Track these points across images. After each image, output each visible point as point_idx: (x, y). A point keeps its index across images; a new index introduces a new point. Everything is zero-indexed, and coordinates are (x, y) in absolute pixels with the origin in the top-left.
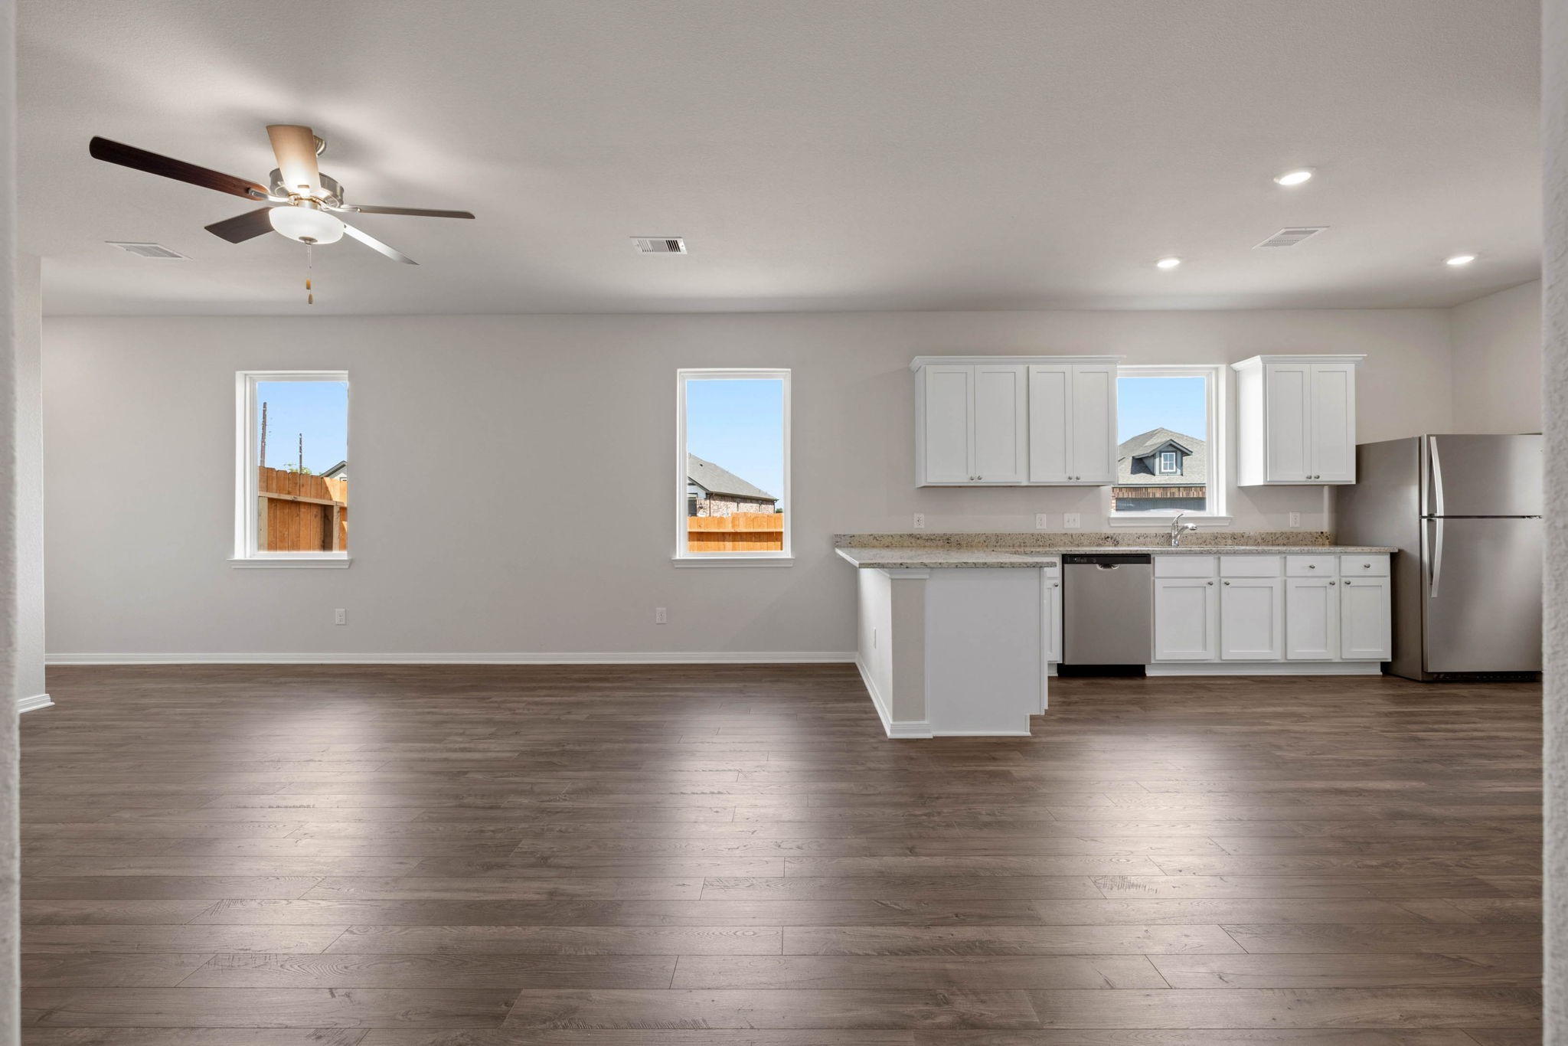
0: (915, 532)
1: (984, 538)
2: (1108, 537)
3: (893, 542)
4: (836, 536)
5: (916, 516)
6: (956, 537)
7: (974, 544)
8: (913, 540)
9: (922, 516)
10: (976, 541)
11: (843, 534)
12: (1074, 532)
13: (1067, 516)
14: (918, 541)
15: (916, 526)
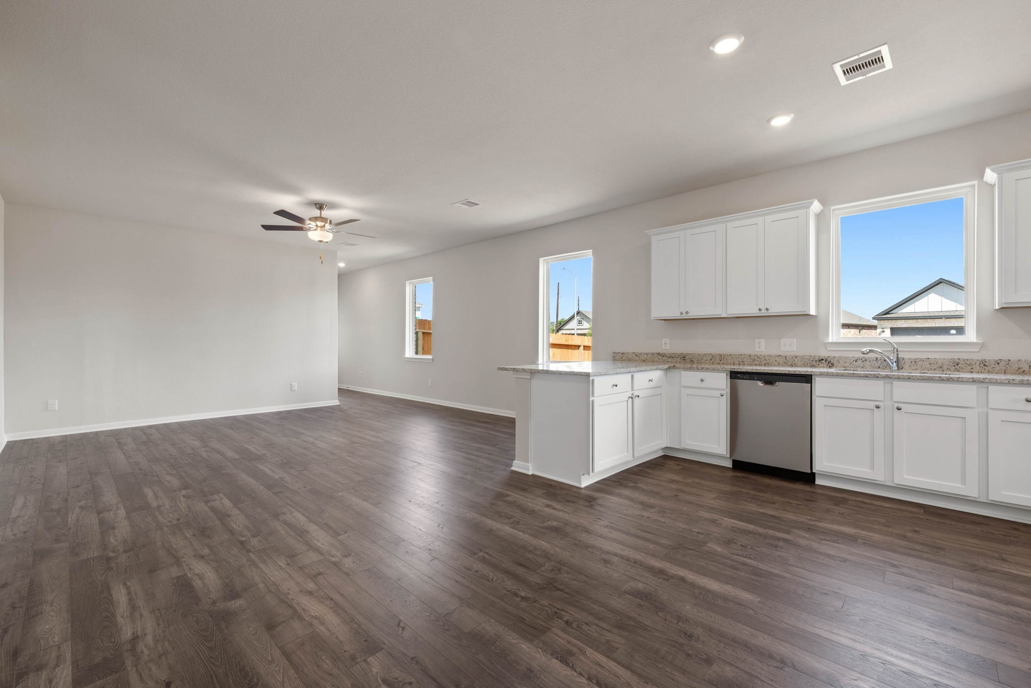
0: (661, 352)
1: (710, 357)
2: (822, 360)
3: (648, 358)
4: (614, 353)
5: (664, 340)
6: (690, 355)
7: (703, 361)
8: (660, 357)
9: (668, 340)
10: (704, 359)
11: (618, 352)
12: (787, 354)
13: (783, 341)
14: (664, 358)
15: (664, 348)
